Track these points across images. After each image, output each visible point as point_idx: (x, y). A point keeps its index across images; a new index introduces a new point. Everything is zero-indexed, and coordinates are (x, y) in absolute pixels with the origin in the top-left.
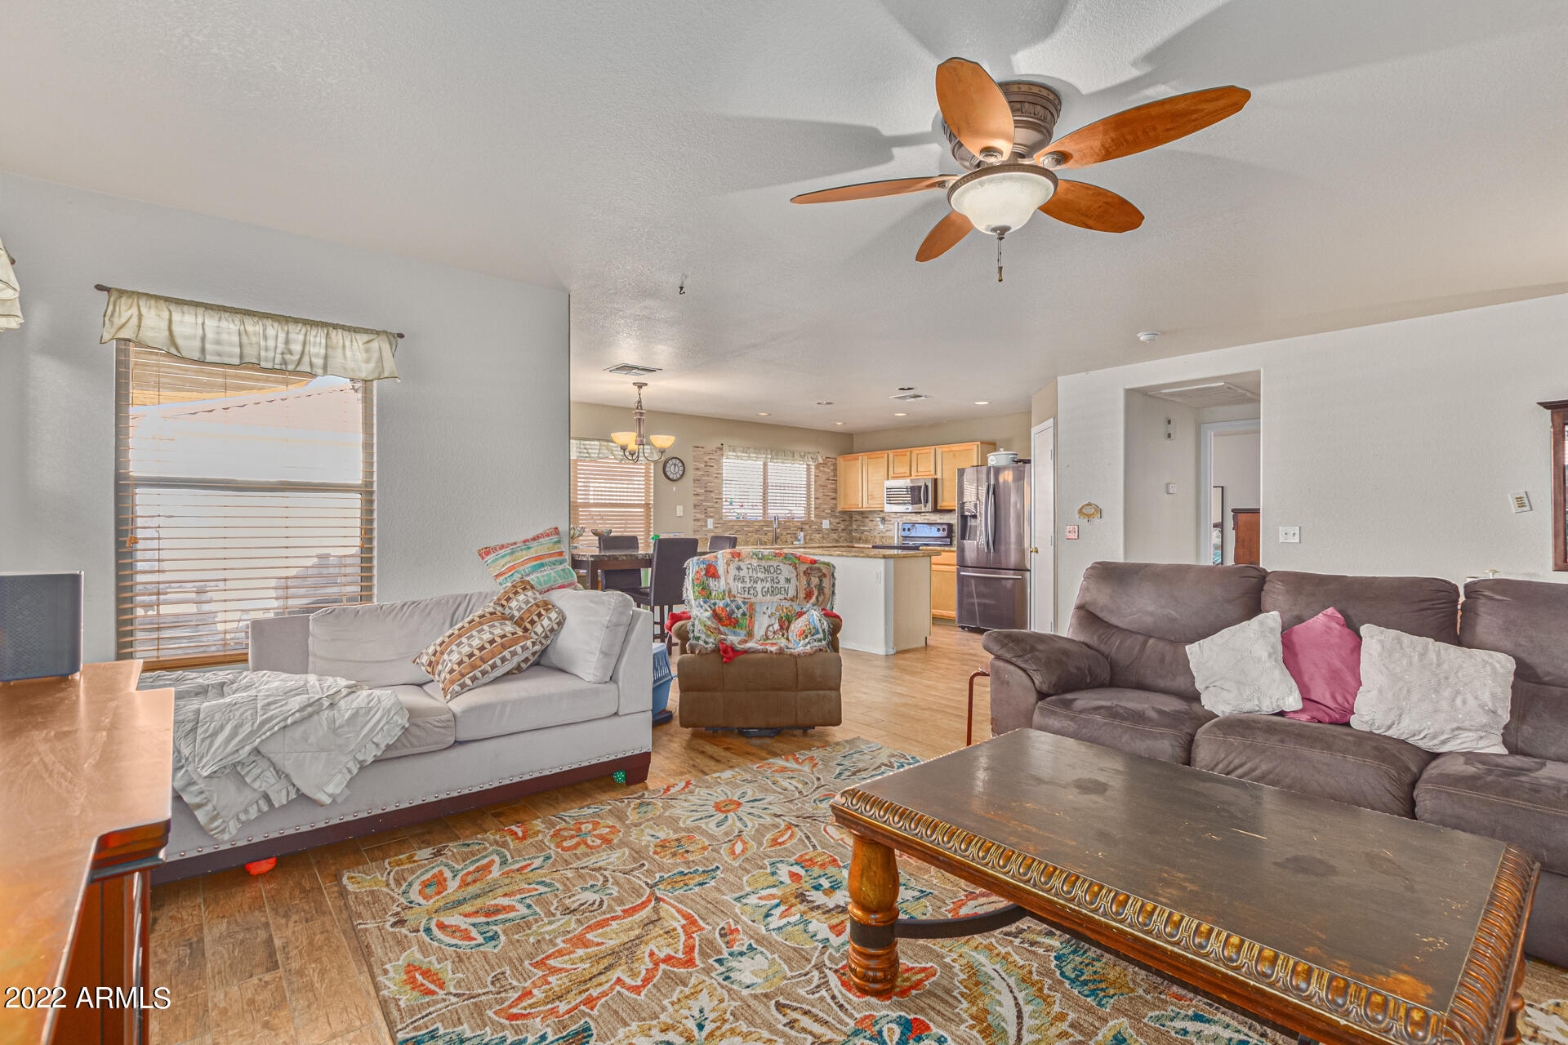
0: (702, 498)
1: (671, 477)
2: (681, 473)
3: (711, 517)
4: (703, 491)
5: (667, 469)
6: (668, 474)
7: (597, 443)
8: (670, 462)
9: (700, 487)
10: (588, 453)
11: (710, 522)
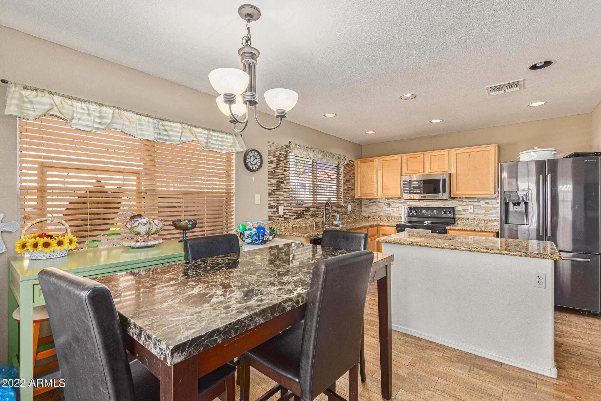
0: (275, 188)
1: (251, 167)
2: (259, 164)
3: (281, 204)
4: (275, 182)
5: (248, 160)
6: (249, 164)
7: (179, 125)
8: (250, 153)
9: (273, 178)
10: (168, 136)
11: (281, 208)
